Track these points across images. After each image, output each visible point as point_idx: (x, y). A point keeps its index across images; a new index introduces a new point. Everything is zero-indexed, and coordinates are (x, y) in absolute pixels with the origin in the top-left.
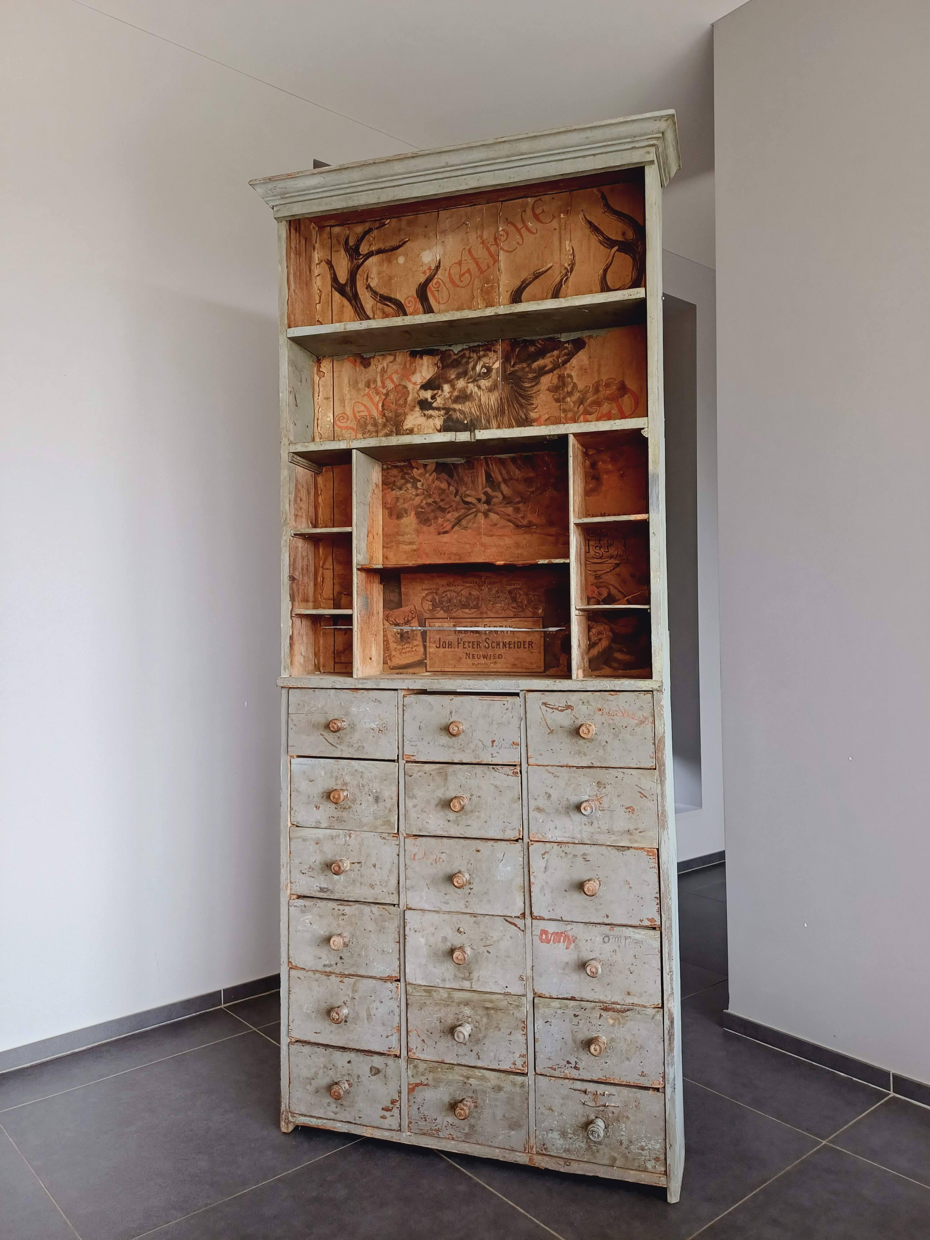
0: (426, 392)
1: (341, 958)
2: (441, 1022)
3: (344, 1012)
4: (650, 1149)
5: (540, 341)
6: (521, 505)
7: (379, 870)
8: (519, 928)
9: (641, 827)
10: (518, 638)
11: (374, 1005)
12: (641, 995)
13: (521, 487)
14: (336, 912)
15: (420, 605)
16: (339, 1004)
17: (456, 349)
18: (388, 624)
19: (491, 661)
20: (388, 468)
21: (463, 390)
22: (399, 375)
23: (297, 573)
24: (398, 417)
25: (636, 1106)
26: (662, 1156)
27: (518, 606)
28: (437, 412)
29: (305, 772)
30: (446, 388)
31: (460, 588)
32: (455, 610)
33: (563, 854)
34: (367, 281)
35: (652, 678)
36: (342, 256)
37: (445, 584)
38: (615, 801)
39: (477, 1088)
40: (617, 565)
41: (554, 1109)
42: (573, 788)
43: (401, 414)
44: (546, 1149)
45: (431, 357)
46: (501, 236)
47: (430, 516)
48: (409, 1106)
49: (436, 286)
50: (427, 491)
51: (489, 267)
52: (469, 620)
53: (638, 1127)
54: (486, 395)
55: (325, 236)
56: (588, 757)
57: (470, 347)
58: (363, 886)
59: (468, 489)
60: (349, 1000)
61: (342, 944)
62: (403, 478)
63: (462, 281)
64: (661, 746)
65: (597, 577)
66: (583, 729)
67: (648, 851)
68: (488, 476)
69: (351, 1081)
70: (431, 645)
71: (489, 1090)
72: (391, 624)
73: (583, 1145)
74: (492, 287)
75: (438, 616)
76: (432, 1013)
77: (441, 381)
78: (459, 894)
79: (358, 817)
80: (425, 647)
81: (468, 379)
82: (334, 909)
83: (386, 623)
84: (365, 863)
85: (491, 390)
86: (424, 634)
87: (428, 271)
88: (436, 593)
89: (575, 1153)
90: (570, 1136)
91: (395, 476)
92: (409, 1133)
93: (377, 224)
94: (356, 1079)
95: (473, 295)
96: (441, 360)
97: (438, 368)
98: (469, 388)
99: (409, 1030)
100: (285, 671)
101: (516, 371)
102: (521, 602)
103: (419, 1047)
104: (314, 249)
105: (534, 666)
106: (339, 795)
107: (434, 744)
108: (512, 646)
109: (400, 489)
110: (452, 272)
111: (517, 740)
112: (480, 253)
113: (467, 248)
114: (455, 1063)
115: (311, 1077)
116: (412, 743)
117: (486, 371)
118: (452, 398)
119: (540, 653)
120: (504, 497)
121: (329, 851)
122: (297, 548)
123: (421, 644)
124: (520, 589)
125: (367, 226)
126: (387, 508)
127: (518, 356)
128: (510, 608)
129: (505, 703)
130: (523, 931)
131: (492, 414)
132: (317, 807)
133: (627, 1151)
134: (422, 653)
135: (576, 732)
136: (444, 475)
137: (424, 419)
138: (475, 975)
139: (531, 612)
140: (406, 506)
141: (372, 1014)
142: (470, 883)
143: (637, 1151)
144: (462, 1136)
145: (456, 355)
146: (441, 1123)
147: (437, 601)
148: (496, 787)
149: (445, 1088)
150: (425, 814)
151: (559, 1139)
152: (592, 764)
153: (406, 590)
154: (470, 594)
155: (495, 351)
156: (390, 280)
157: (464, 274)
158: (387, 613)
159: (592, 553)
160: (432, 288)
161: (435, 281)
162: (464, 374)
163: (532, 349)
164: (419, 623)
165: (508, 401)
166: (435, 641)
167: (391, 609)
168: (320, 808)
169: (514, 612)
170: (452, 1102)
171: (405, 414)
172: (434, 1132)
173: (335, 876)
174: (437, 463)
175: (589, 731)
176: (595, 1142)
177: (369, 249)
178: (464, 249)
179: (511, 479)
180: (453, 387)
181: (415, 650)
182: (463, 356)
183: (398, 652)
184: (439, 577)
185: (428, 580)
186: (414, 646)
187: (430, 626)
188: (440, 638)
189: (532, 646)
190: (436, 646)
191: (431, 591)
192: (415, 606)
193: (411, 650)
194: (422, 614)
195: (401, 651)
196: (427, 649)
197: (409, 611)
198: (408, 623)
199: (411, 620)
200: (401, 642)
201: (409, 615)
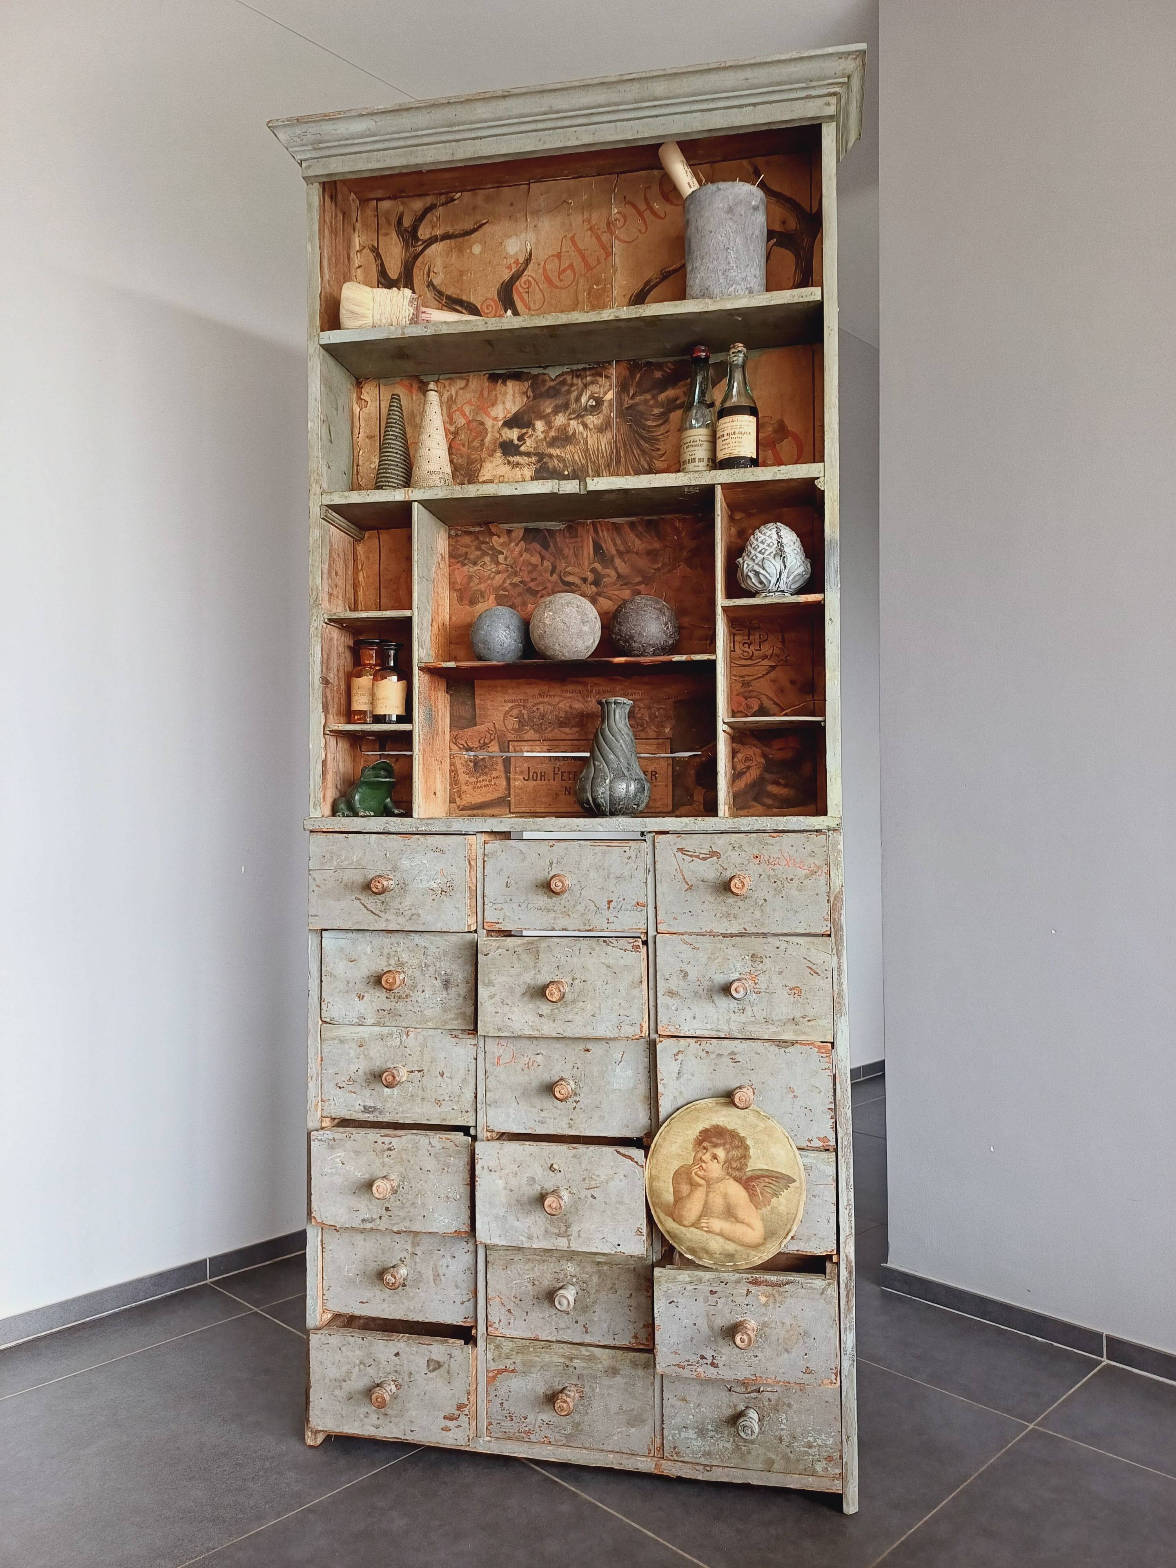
0: (511, 431)
1: (387, 1209)
2: (534, 1284)
3: (402, 1272)
4: (819, 1446)
5: (669, 365)
6: (642, 587)
7: (448, 1080)
8: (637, 1163)
9: (811, 1013)
11: (444, 1262)
12: (809, 1240)
13: (643, 563)
14: (379, 1146)
15: (502, 724)
16: (394, 1263)
17: (553, 372)
18: (457, 748)
20: (457, 535)
21: (563, 429)
22: (473, 407)
23: (332, 675)
24: (472, 463)
25: (801, 1390)
26: (835, 1454)
27: (637, 723)
28: (526, 458)
29: (342, 949)
30: (540, 425)
31: (557, 699)
32: (549, 729)
33: (704, 1054)
34: (428, 276)
35: (826, 814)
36: (393, 241)
37: (537, 694)
38: (776, 979)
39: (584, 1372)
40: (773, 668)
41: (688, 1399)
42: (718, 963)
43: (476, 461)
44: (677, 1454)
45: (518, 383)
46: (616, 220)
47: (516, 600)
48: (489, 1401)
49: (526, 287)
50: (512, 567)
51: (599, 262)
52: (569, 743)
53: (803, 1417)
54: (595, 436)
55: (370, 212)
56: (740, 920)
57: (572, 371)
58: (425, 1103)
59: (569, 565)
60: (408, 1256)
61: (389, 1190)
62: (478, 548)
63: (562, 281)
64: (838, 904)
65: (746, 684)
66: (736, 881)
67: (819, 1047)
68: (598, 548)
69: (400, 1380)
70: (517, 776)
71: (599, 1374)
72: (460, 748)
73: (728, 1445)
74: (603, 289)
75: (526, 737)
76: (521, 1273)
77: (533, 416)
78: (561, 1110)
79: (418, 1009)
80: (508, 780)
81: (570, 414)
82: (376, 1142)
83: (454, 747)
84: (429, 1071)
85: (601, 429)
86: (507, 761)
87: (514, 266)
88: (524, 707)
89: (718, 1457)
90: (711, 1434)
91: (467, 546)
92: (488, 1438)
93: (443, 199)
94: (406, 1378)
95: (577, 300)
96: (532, 386)
97: (528, 398)
98: (571, 426)
99: (489, 1297)
100: (316, 810)
101: (637, 404)
102: (641, 718)
103: (503, 1320)
104: (354, 231)
105: (659, 804)
106: (394, 978)
107: (527, 907)
109: (475, 564)
110: (548, 267)
111: (642, 900)
112: (587, 242)
113: (569, 235)
114: (554, 1339)
115: (340, 1378)
116: (496, 906)
117: (594, 404)
118: (548, 439)
119: (666, 786)
120: (619, 576)
121: (378, 1057)
122: (331, 639)
123: (503, 775)
124: (640, 699)
125: (429, 200)
126: (455, 590)
127: (639, 384)
129: (627, 849)
130: (642, 1166)
131: (602, 462)
132: (361, 997)
133: (788, 1450)
134: (504, 787)
135: (725, 887)
136: (536, 546)
137: (507, 468)
138: (574, 1229)
140: (482, 587)
141: (441, 1274)
142: (576, 1094)
143: (802, 1449)
144: (561, 1438)
145: (553, 380)
146: (533, 1422)
147: (525, 717)
148: (608, 967)
149: (539, 1374)
150: (507, 1008)
151: (696, 1439)
152: (745, 929)
153: (483, 702)
154: (571, 707)
155: (607, 377)
156: (461, 275)
157: (564, 271)
158: (456, 733)
159: (738, 651)
160: (520, 289)
161: (524, 279)
162: (566, 406)
163: (658, 375)
164: (500, 746)
165: (625, 445)
166: (522, 772)
167: (462, 728)
168: (365, 998)
170: (548, 1393)
171: (482, 461)
172: (522, 1434)
173: (386, 1089)
174: (527, 530)
175: (743, 885)
176: (745, 1441)
177: (431, 233)
178: (565, 236)
179: (628, 551)
180: (549, 424)
181: (495, 784)
182: (564, 383)
183: (471, 787)
184: (527, 684)
185: (513, 688)
186: (494, 778)
187: (515, 751)
188: (529, 768)
189: (656, 779)
190: (524, 778)
191: (517, 703)
192: (494, 723)
193: (489, 783)
194: (504, 735)
195: (474, 785)
196: (511, 781)
197: (486, 731)
198: (485, 747)
199: (489, 743)
200: (475, 772)
201: (486, 737)
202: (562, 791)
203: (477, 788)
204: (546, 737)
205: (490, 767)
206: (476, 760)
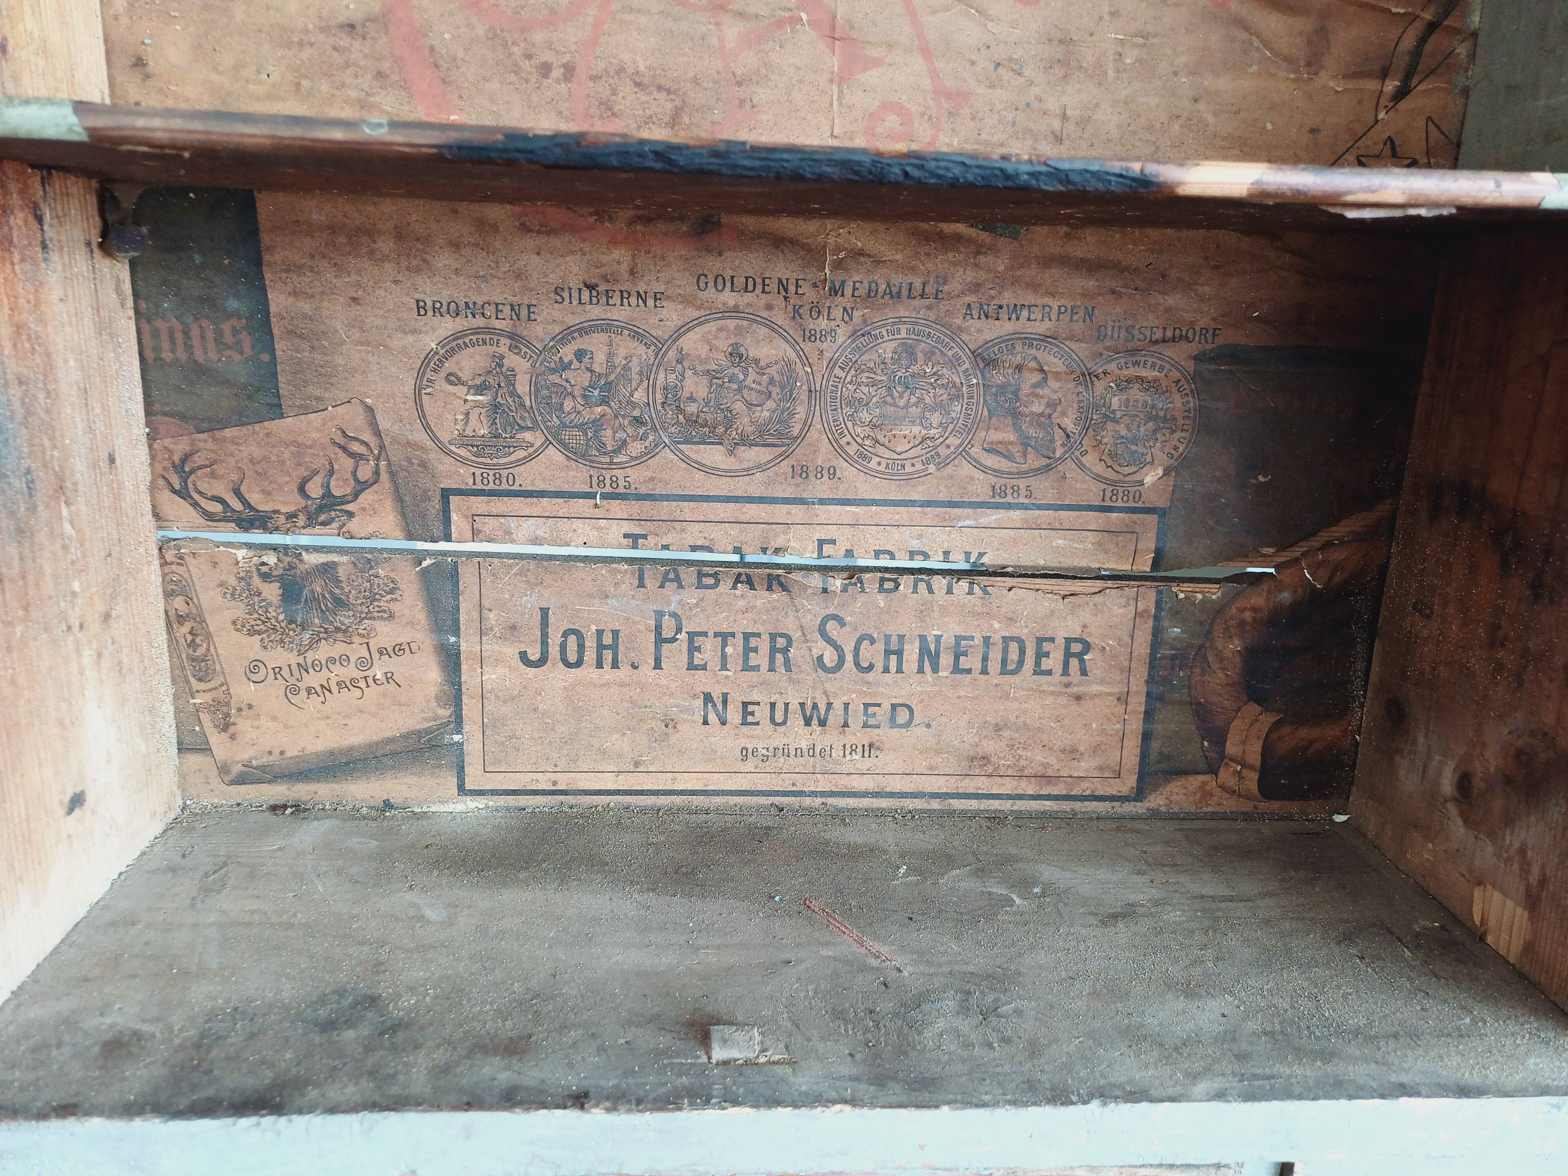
10: (1011, 621)
15: (408, 410)
18: (192, 514)
19: (851, 740)
27: (1025, 443)
31: (672, 314)
32: (636, 448)
37: (574, 283)
52: (723, 511)
70: (491, 647)
72: (210, 516)
75: (527, 475)
80: (450, 659)
83: (178, 509)
86: (440, 579)
88: (516, 340)
102: (1043, 420)
105: (1086, 765)
108: (972, 662)
119: (1123, 699)
123: (424, 640)
124: (1048, 339)
128: (976, 451)
134: (432, 690)
139: (1098, 478)
147: (523, 386)
153: (306, 307)
154: (736, 355)
158: (180, 447)
164: (403, 513)
166: (512, 624)
167: (207, 425)
169: (997, 472)
181: (389, 678)
183: (276, 688)
184: (525, 229)
185: (456, 246)
186: (381, 651)
187: (475, 535)
188: (545, 612)
189: (1084, 672)
190: (524, 657)
191: (479, 322)
192: (370, 410)
193: (358, 674)
194: (423, 464)
195: (292, 681)
196: (464, 667)
197: (334, 443)
198: (333, 514)
199: (350, 498)
200: (290, 622)
201: (336, 466)
202: (691, 711)
203: (303, 693)
204: (622, 483)
205: (363, 603)
206: (291, 567)
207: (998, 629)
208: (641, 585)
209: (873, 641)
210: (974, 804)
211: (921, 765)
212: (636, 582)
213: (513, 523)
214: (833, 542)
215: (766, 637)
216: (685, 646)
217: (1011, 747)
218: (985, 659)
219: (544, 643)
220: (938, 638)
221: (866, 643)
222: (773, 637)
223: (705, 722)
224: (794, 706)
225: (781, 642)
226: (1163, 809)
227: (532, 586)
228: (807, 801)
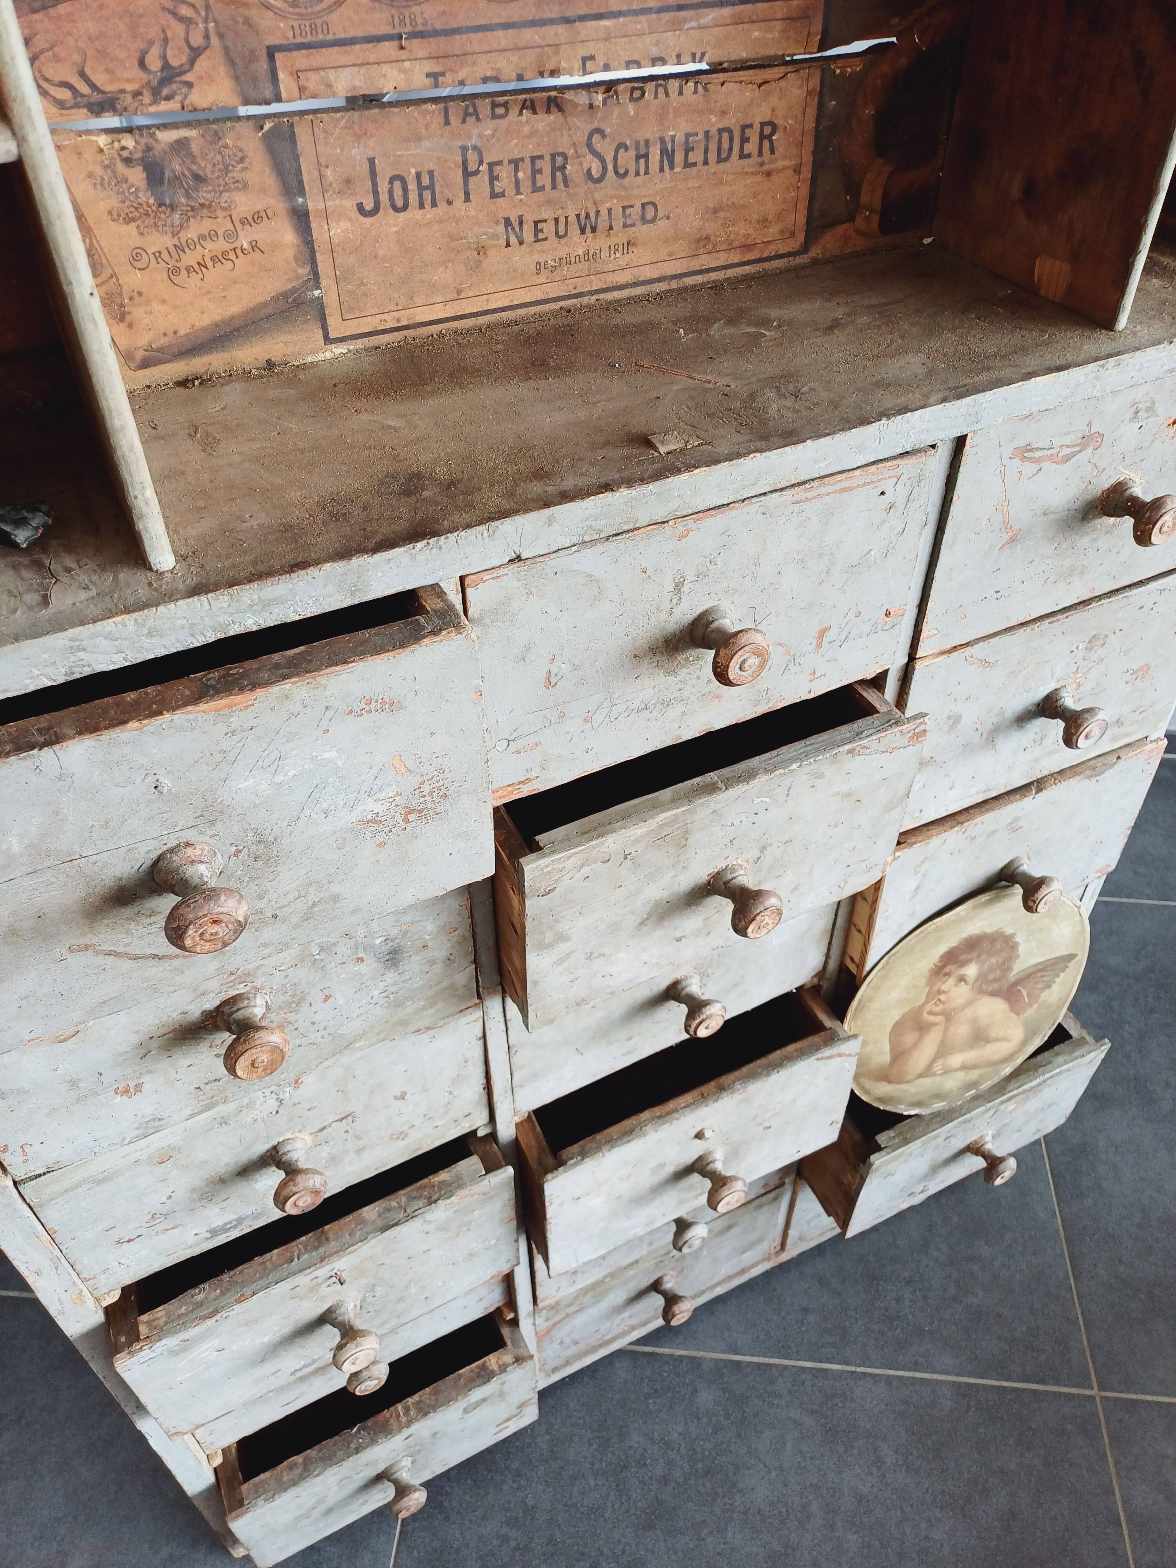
7: (419, 1097)
9: (1149, 699)
10: (723, 113)
19: (614, 240)
38: (1116, 665)
52: (503, 38)
67: (1150, 751)
70: (334, 202)
72: (61, 104)
80: (301, 218)
84: (366, 1107)
86: (280, 141)
105: (773, 231)
108: (696, 156)
119: (797, 170)
123: (276, 203)
129: (888, 486)
132: (131, 1092)
134: (290, 253)
152: (1093, 591)
164: (236, 77)
166: (346, 175)
181: (254, 246)
183: (158, 272)
186: (244, 222)
187: (302, 91)
188: (371, 161)
189: (772, 151)
190: (360, 207)
193: (227, 247)
194: (248, 22)
195: (172, 263)
196: (314, 225)
197: (164, 9)
198: (174, 86)
199: (187, 67)
200: (160, 205)
201: (169, 34)
202: (496, 236)
203: (184, 273)
204: (419, 20)
205: (218, 177)
206: (148, 149)
207: (715, 122)
208: (447, 122)
209: (626, 148)
210: (699, 279)
211: (663, 254)
212: (443, 120)
213: (332, 75)
214: (592, 58)
215: (548, 158)
216: (486, 178)
217: (724, 225)
218: (706, 152)
219: (376, 193)
220: (673, 138)
221: (622, 151)
222: (553, 157)
223: (508, 245)
224: (572, 219)
225: (559, 160)
226: (820, 256)
227: (358, 137)
228: (586, 300)
